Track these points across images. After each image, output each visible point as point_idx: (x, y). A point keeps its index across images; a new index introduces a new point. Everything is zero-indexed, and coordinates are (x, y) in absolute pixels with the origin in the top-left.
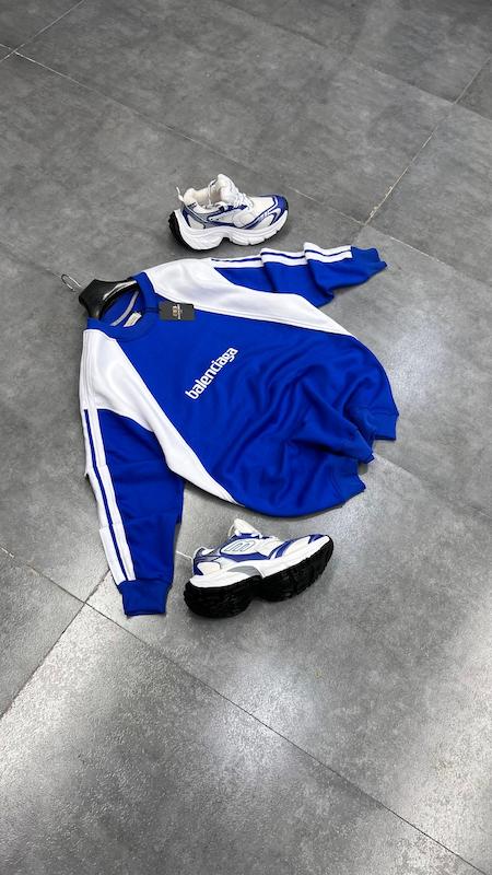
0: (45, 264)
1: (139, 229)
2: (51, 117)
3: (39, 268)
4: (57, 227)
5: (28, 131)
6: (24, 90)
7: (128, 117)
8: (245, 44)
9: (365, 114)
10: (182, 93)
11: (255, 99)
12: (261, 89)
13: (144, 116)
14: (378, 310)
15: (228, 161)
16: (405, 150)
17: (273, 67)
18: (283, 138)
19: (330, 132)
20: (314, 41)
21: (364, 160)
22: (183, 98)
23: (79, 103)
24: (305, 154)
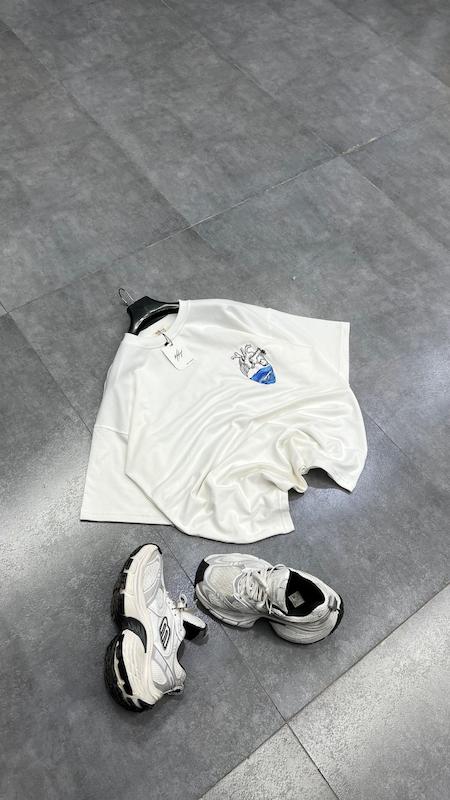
0: (94, 116)
1: (171, 114)
2: (150, 32)
3: (90, 117)
4: (115, 97)
5: (129, 37)
6: (140, 12)
7: (203, 44)
8: (317, 20)
9: (384, 86)
10: (251, 39)
11: (304, 55)
12: (312, 51)
13: (215, 48)
14: (316, 210)
15: (259, 89)
16: (401, 116)
17: (330, 39)
18: (310, 85)
19: (348, 90)
20: (372, 29)
21: (364, 115)
22: (250, 43)
23: (173, 28)
24: (321, 99)
